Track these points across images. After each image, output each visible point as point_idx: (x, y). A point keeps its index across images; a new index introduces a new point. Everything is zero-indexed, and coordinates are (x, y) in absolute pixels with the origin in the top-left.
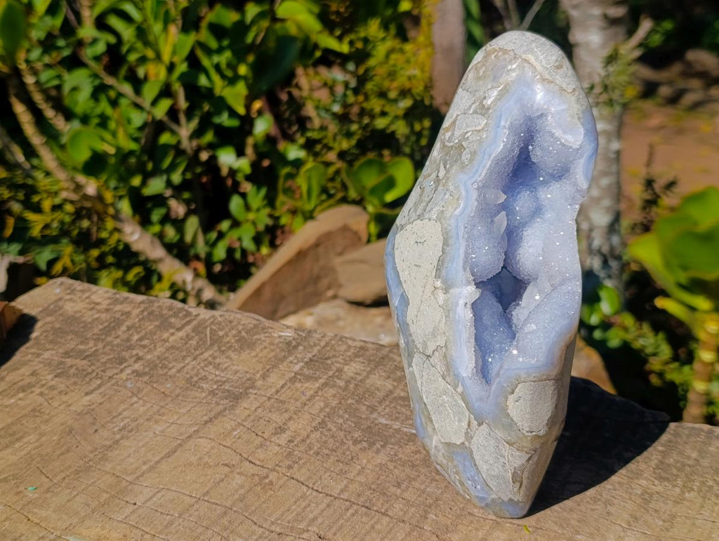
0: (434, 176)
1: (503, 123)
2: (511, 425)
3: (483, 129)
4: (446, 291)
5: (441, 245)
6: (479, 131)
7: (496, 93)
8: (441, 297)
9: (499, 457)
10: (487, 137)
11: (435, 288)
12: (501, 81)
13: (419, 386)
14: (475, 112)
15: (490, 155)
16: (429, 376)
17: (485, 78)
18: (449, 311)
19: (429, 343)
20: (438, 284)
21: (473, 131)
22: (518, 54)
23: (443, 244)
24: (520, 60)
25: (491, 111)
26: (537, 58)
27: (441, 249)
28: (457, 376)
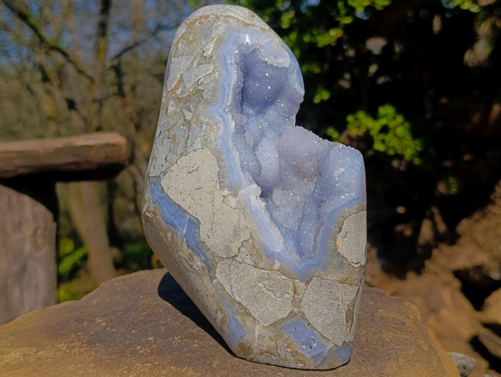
0: (181, 121)
1: (229, 62)
2: (343, 262)
3: (213, 71)
4: (235, 195)
5: (216, 163)
6: (211, 74)
7: (212, 45)
8: (233, 201)
9: (333, 302)
10: (220, 75)
11: (224, 197)
12: (213, 35)
13: (228, 291)
14: (200, 64)
15: (230, 85)
16: (237, 275)
17: (196, 40)
18: (244, 208)
19: (232, 245)
20: (226, 192)
21: (204, 77)
22: (219, 14)
23: (218, 161)
24: (222, 18)
25: (214, 58)
26: (236, 13)
27: (217, 166)
28: (272, 256)
